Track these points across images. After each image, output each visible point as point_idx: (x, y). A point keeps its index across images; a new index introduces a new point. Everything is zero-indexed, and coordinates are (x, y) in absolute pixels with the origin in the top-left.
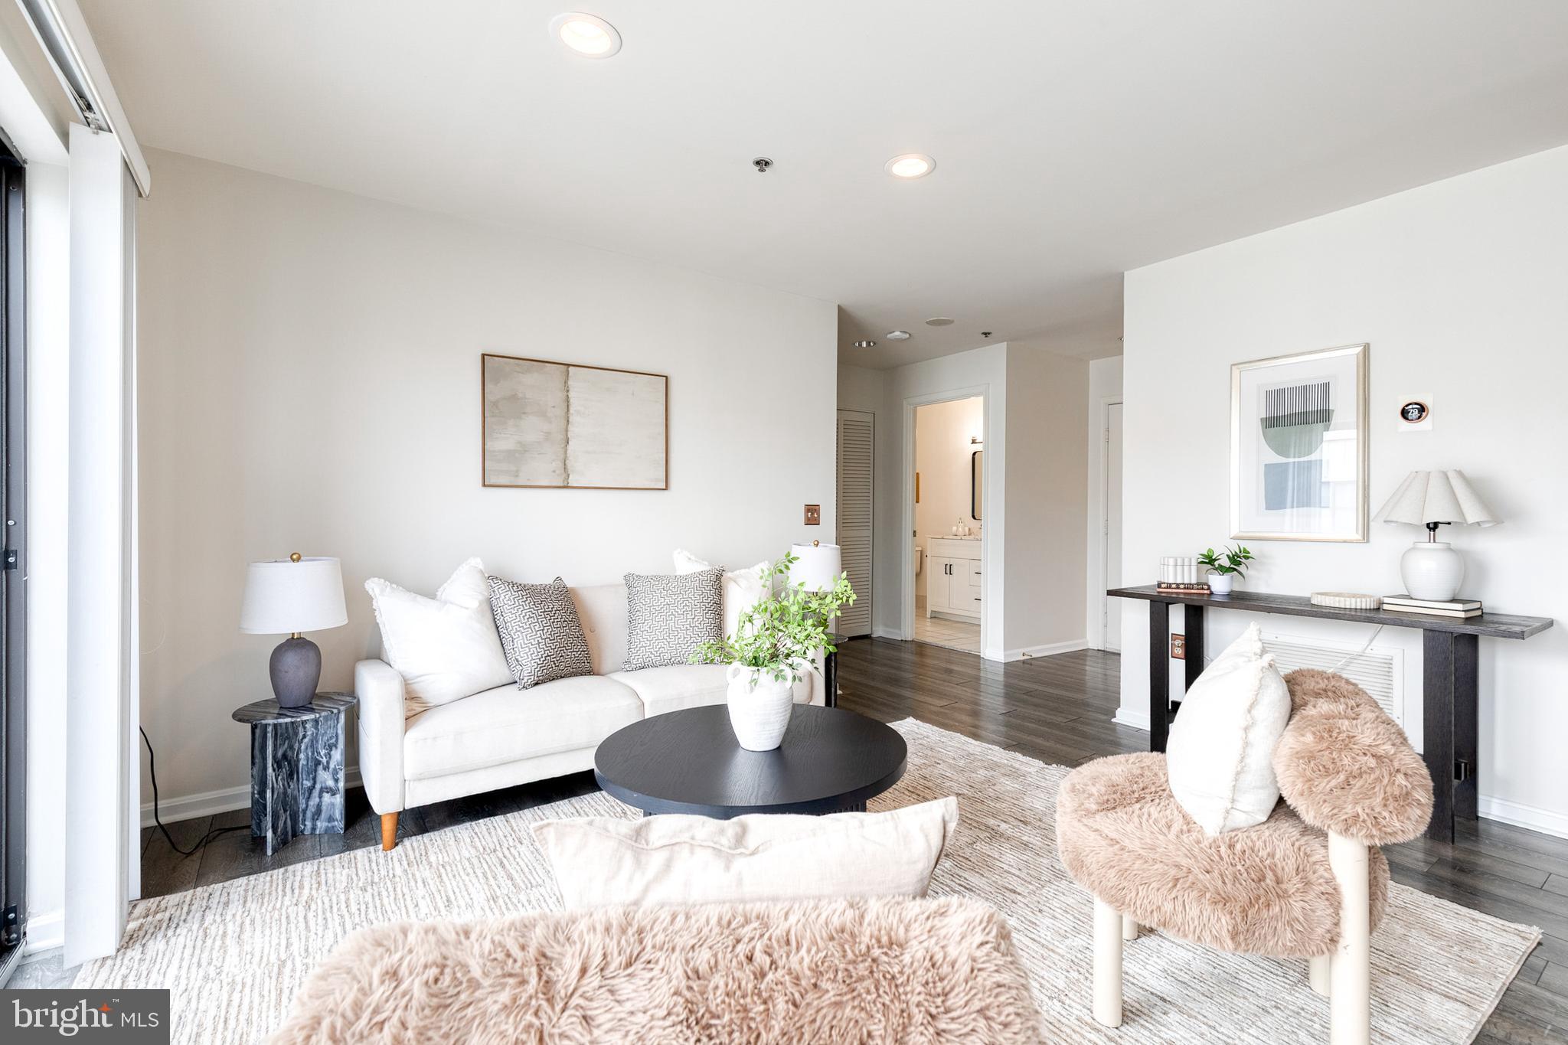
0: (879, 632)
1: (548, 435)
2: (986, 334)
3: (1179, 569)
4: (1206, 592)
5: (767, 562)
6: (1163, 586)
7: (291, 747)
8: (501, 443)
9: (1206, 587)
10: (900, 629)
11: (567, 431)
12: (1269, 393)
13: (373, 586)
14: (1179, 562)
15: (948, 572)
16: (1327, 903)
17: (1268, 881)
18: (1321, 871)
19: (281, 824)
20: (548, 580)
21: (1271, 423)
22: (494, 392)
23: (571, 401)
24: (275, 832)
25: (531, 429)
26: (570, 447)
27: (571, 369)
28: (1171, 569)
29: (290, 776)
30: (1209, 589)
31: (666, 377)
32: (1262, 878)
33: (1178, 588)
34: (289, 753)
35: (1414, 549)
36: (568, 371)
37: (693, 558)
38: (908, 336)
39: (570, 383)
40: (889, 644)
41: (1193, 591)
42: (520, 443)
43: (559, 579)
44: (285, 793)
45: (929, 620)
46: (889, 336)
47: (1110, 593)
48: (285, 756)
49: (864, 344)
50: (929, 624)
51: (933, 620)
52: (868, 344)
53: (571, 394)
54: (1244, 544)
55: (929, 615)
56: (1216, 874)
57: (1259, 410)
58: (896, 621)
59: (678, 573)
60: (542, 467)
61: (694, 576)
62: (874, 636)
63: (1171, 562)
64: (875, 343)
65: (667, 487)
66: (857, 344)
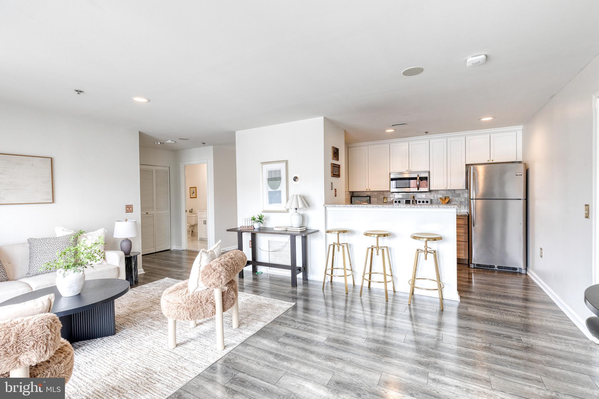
0: (174, 247)
2: (204, 143)
3: (246, 222)
4: (252, 228)
5: (103, 229)
6: (242, 227)
9: (253, 227)
10: (181, 246)
12: (269, 171)
14: (246, 220)
15: (205, 223)
16: (211, 304)
17: (198, 302)
18: (212, 298)
21: (269, 180)
28: (244, 222)
30: (254, 227)
31: (51, 158)
32: (197, 302)
33: (246, 228)
35: (292, 215)
37: (65, 229)
38: (174, 142)
40: (178, 252)
41: (249, 228)
45: (199, 241)
46: (167, 142)
47: (227, 230)
49: (159, 143)
50: (199, 243)
51: (200, 241)
52: (161, 143)
54: (263, 214)
55: (199, 239)
56: (187, 303)
57: (266, 176)
58: (180, 243)
59: (57, 236)
61: (62, 237)
62: (171, 249)
63: (244, 220)
64: (163, 143)
65: (53, 202)
66: (156, 143)
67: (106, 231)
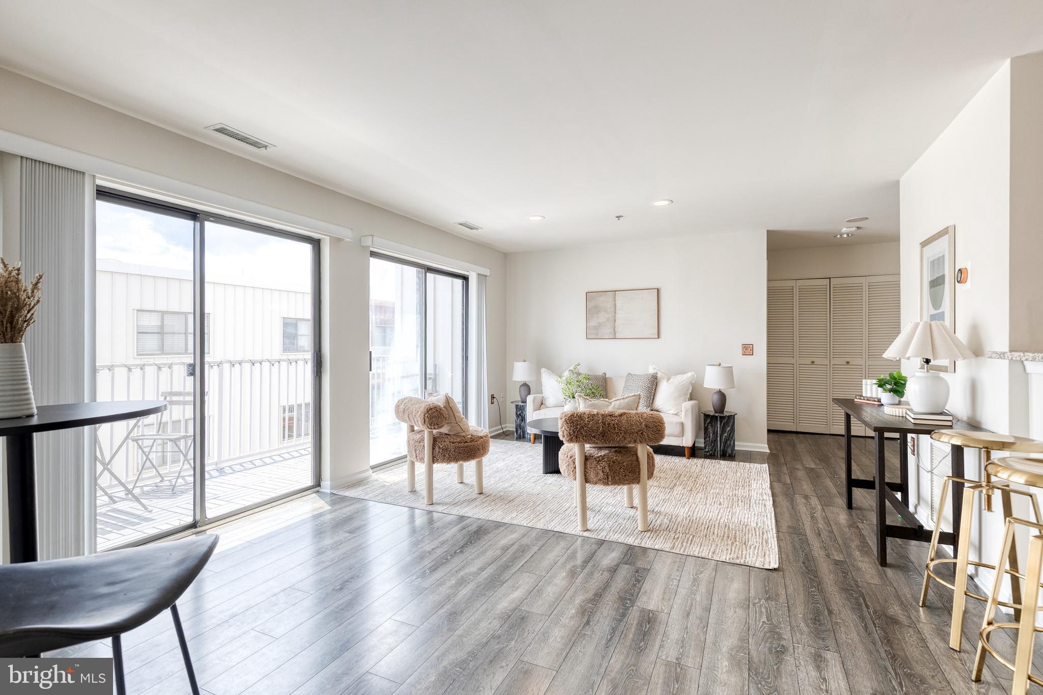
1: (608, 319)
4: (879, 403)
5: (693, 372)
7: (522, 413)
8: (593, 323)
9: (876, 400)
11: (615, 316)
12: (930, 264)
13: (543, 370)
19: (519, 432)
20: (600, 373)
21: (931, 285)
22: (590, 305)
23: (617, 305)
24: (517, 433)
25: (602, 317)
26: (616, 323)
27: (616, 292)
29: (522, 420)
31: (658, 289)
34: (522, 414)
36: (615, 294)
37: (657, 368)
38: (856, 229)
39: (616, 298)
42: (598, 323)
43: (605, 374)
44: (520, 425)
47: (834, 401)
48: (520, 414)
49: (845, 236)
52: (848, 235)
53: (616, 302)
57: (927, 274)
59: (642, 374)
60: (606, 331)
61: (645, 375)
64: (852, 235)
65: (659, 337)
66: (838, 236)
67: (695, 376)
